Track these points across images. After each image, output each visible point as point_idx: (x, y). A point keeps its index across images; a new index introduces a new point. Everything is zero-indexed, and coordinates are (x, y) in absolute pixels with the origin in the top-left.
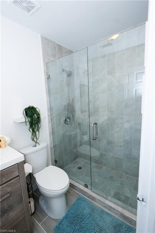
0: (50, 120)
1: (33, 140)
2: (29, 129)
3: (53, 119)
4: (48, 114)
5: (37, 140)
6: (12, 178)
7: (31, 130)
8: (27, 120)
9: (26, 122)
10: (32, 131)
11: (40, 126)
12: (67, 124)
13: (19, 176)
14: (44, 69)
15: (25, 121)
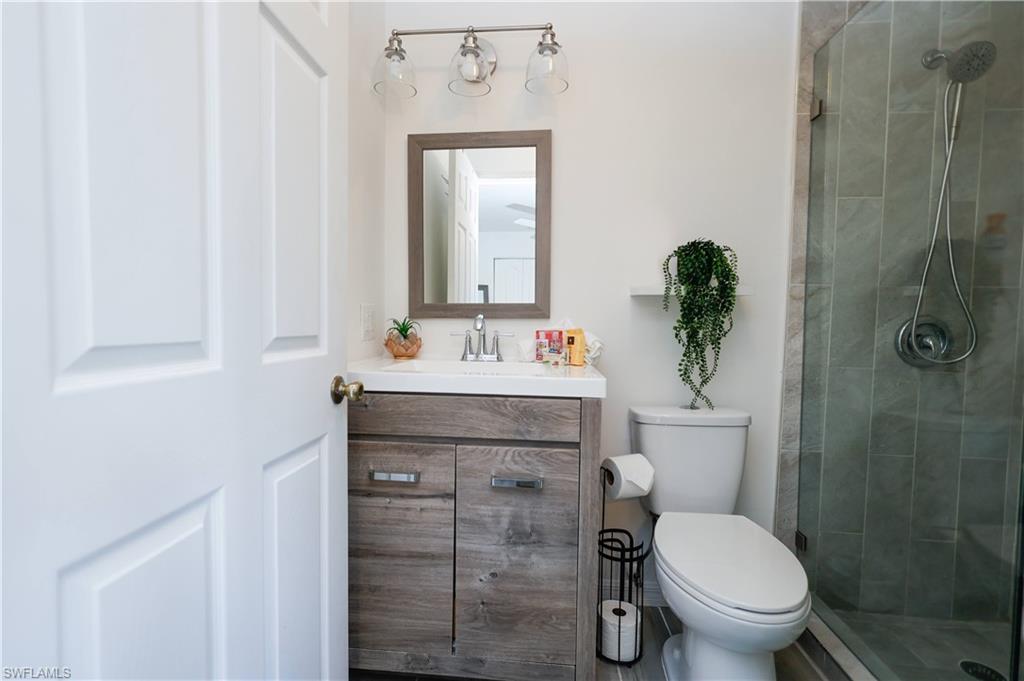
0: (799, 320)
1: (685, 375)
2: (675, 328)
3: (818, 316)
4: (791, 290)
5: (704, 382)
6: (556, 437)
7: (683, 334)
8: (672, 292)
9: (667, 297)
10: (685, 340)
11: (726, 326)
12: (921, 367)
13: (576, 445)
14: (802, 80)
15: (663, 293)
